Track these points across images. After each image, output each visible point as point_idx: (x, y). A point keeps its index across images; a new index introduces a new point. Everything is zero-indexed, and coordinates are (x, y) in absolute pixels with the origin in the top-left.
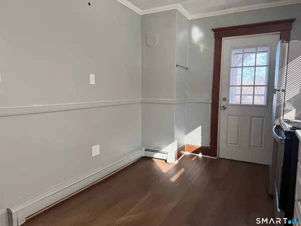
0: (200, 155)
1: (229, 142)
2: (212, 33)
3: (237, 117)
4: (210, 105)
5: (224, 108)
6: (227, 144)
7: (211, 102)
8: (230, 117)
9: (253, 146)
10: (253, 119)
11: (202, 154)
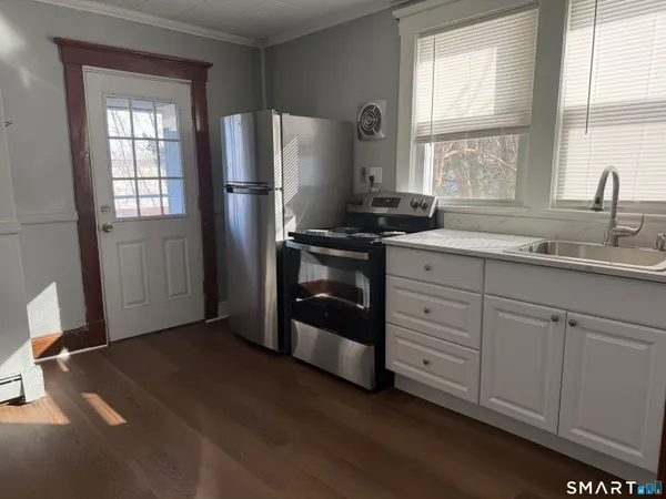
0: (65, 354)
1: (126, 302)
2: (55, 48)
3: (137, 245)
4: (75, 226)
5: (106, 229)
6: (122, 306)
7: (75, 216)
8: (122, 246)
9: (173, 295)
10: (167, 242)
11: (70, 351)
